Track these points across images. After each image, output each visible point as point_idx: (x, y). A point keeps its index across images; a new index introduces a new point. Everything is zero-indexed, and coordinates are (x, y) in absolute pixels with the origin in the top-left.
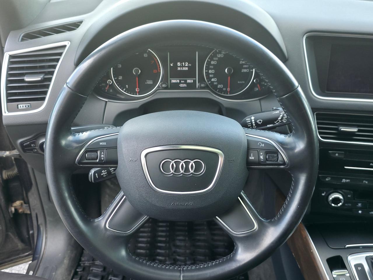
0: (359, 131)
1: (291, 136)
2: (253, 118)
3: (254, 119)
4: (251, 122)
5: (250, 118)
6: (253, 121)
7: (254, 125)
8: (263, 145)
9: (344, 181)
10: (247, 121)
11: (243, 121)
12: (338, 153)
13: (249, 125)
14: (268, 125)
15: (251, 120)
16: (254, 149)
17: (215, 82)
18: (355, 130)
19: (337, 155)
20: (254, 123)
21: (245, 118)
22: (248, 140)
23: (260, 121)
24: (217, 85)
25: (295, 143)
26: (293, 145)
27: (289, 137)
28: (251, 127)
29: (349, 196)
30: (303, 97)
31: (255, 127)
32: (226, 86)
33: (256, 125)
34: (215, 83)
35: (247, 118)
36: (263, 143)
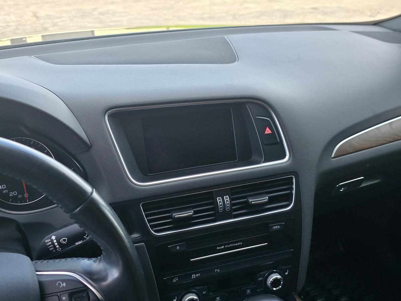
0: (195, 212)
1: (102, 259)
2: (53, 237)
3: (56, 239)
4: (53, 243)
5: (50, 238)
6: (55, 241)
7: (58, 246)
8: (64, 284)
9: (194, 276)
10: (47, 243)
11: (41, 244)
12: (179, 246)
13: (51, 248)
14: (76, 244)
15: (52, 241)
16: (52, 294)
17: (4, 189)
18: (190, 213)
19: (178, 248)
20: (56, 244)
21: (44, 240)
22: (40, 283)
23: (64, 240)
24: (8, 194)
25: (106, 270)
26: (104, 274)
27: (100, 261)
28: (54, 250)
29: (204, 293)
30: (103, 205)
31: (59, 249)
32: (21, 192)
33: (60, 247)
34: (5, 192)
35: (46, 240)
36: (63, 281)
